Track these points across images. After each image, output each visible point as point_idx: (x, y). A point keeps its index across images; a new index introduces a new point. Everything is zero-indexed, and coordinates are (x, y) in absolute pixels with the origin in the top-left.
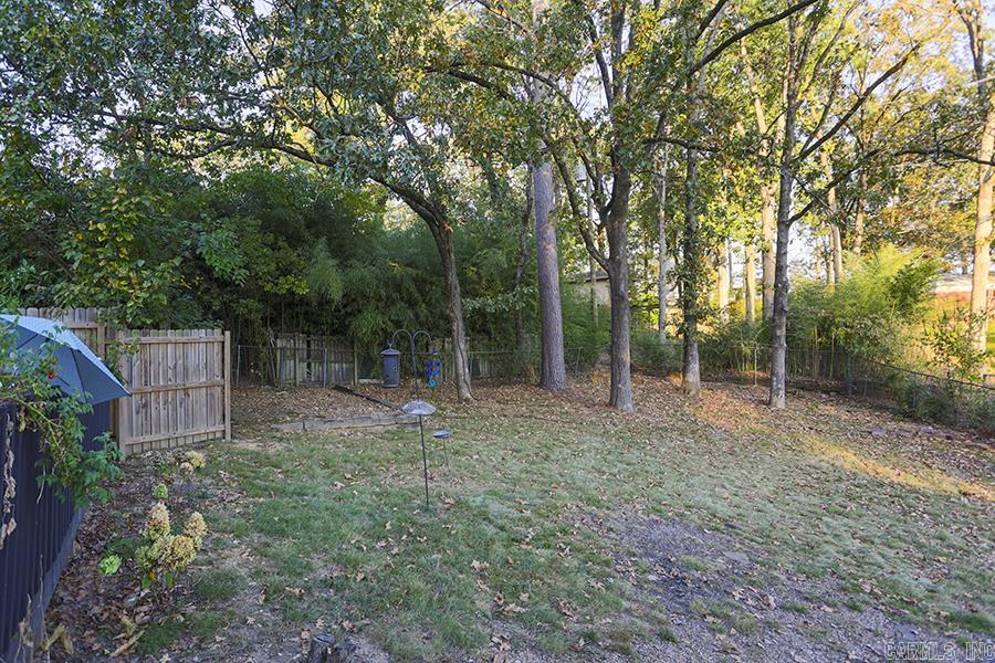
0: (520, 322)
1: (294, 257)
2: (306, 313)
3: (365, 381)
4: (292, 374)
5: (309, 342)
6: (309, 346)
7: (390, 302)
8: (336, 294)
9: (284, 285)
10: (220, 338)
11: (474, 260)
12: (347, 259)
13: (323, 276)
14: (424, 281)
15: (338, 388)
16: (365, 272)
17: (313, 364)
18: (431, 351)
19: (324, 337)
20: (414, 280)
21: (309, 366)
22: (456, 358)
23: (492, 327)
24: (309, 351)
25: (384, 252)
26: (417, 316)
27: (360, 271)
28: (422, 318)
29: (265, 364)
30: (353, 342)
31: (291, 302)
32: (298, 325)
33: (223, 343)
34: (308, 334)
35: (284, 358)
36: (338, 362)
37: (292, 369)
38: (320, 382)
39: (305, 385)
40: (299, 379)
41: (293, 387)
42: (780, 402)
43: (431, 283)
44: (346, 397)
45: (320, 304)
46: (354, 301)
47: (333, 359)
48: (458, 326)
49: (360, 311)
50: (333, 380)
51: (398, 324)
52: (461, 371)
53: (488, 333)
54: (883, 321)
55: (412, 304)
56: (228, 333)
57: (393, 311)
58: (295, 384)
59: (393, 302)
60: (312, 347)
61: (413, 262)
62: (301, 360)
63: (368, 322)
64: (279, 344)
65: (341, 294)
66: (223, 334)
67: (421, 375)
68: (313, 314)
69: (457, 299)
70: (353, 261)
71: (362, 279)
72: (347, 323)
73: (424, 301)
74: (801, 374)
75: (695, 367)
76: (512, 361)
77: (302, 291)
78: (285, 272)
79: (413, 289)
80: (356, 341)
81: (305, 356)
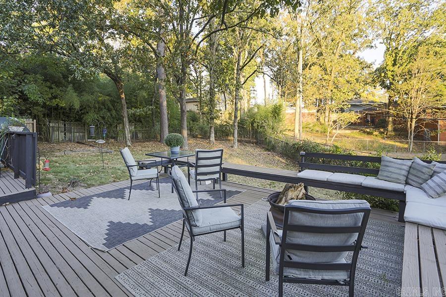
0: (154, 118)
1: (59, 92)
2: (63, 112)
3: (90, 140)
4: (57, 137)
5: (65, 124)
6: (65, 126)
7: (100, 109)
8: (77, 106)
9: (54, 102)
10: (32, 122)
11: (135, 94)
12: (82, 92)
13: (72, 99)
14: (114, 101)
15: (78, 142)
16: (89, 98)
17: (67, 133)
18: (118, 128)
19: (72, 123)
20: (110, 101)
21: (65, 134)
22: (125, 131)
23: (142, 120)
24: (65, 128)
25: (98, 89)
26: (111, 115)
27: (87, 97)
28: (114, 115)
29: (44, 133)
30: (84, 125)
31: (57, 108)
32: (60, 117)
33: (33, 124)
34: (65, 121)
35: (53, 130)
36: (78, 132)
37: (57, 135)
38: (70, 141)
39: (63, 142)
40: (60, 139)
41: (58, 142)
42: (236, 147)
43: (118, 103)
44: (81, 145)
45: (70, 109)
46: (84, 109)
47: (76, 131)
48: (126, 120)
49: (87, 113)
50: (76, 140)
51: (103, 118)
52: (127, 136)
53: (141, 122)
54: (267, 121)
55: (109, 110)
56: (35, 120)
57: (102, 113)
58: (59, 141)
59: (102, 109)
60: (66, 126)
61: (109, 94)
62: (61, 132)
63: (91, 117)
64: (51, 125)
65: (79, 106)
66: (33, 121)
67: (114, 138)
68: (67, 113)
69: (126, 109)
70: (84, 93)
71: (88, 100)
72: (82, 117)
73: (114, 109)
74: (246, 138)
75: (213, 135)
76: (151, 133)
77: (63, 104)
78: (55, 97)
79: (110, 105)
80: (86, 124)
81: (63, 130)
